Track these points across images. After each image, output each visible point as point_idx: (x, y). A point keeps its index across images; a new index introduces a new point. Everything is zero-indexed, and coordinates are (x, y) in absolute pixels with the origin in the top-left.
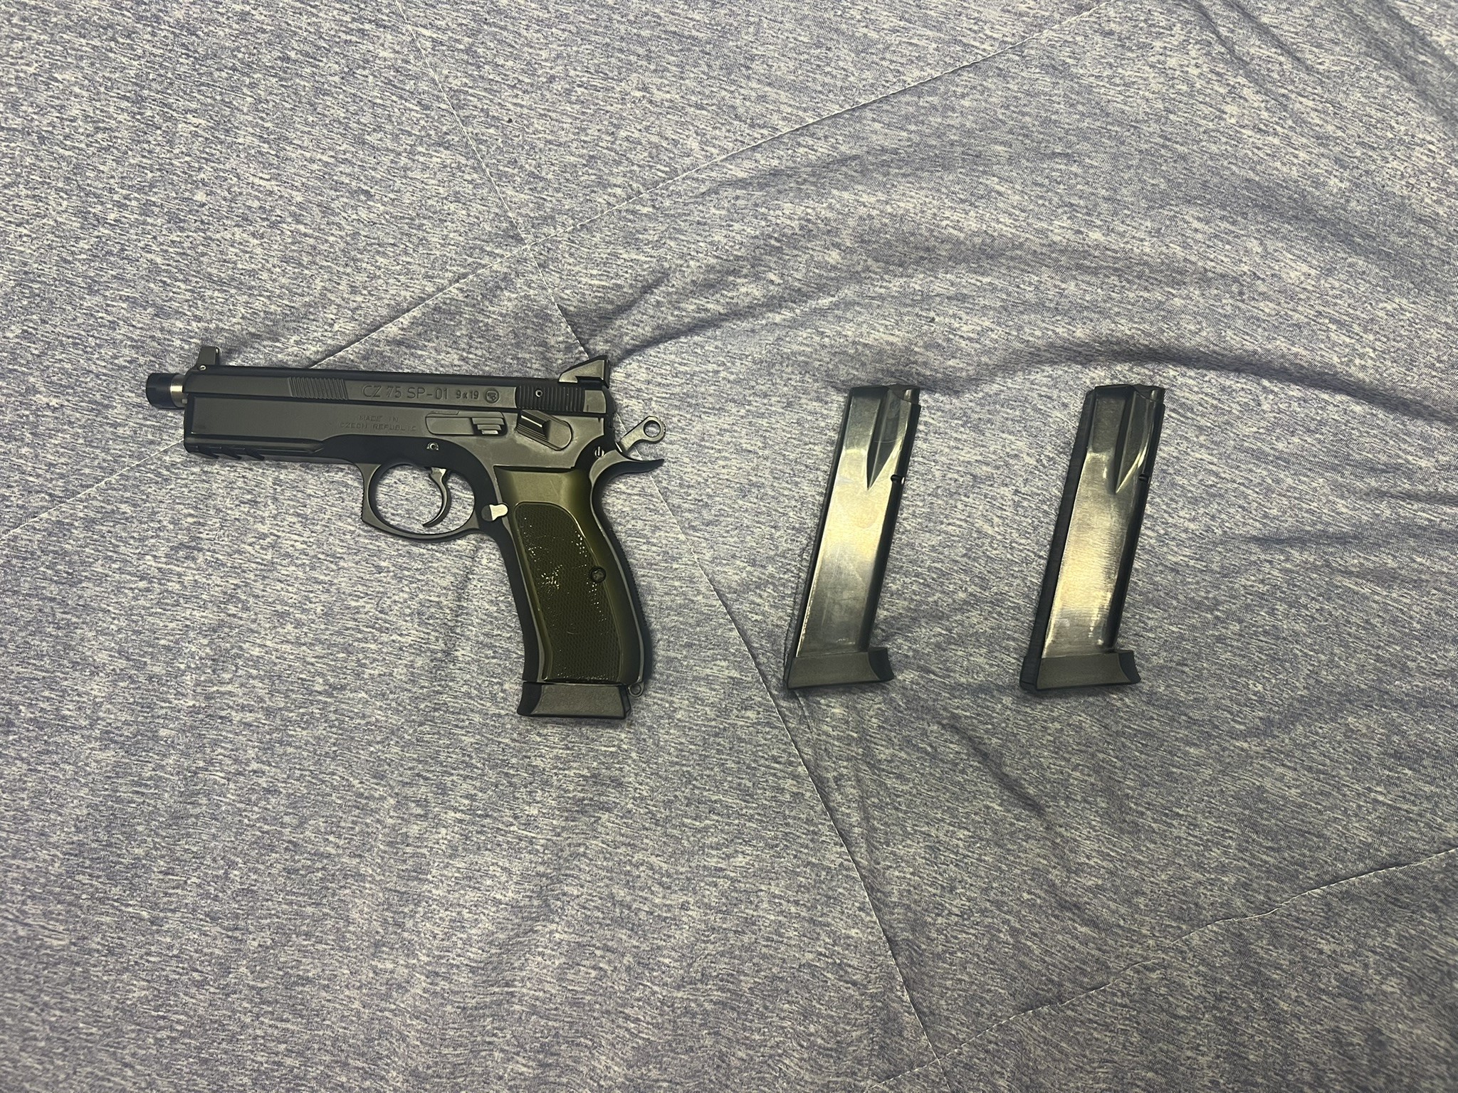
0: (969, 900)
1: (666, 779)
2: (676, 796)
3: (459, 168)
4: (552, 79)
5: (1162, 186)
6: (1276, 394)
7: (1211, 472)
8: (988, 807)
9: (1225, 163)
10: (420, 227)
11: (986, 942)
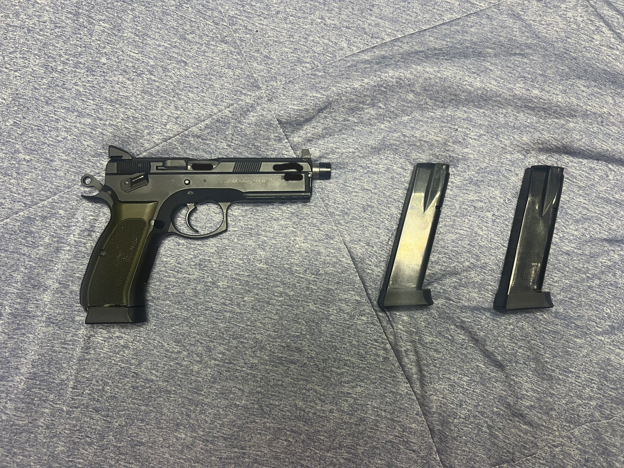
0: (468, 411)
1: (324, 349)
2: (329, 357)
3: (231, 53)
6: (615, 172)
7: (585, 208)
8: (478, 366)
9: (594, 62)
11: (476, 432)
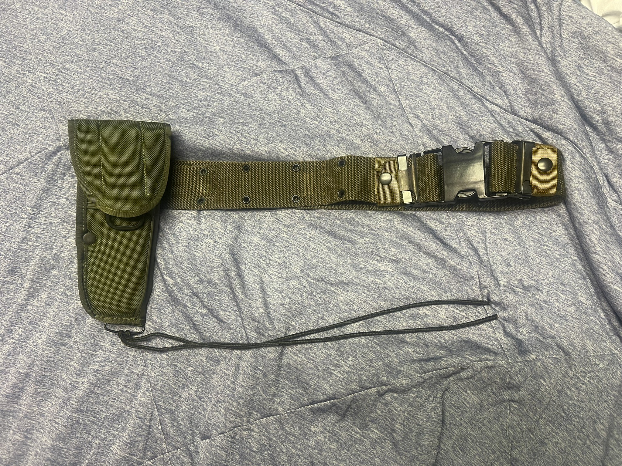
0: (189, 394)
1: (85, 336)
2: (87, 342)
3: (47, 118)
4: (79, 90)
5: (274, 135)
6: (310, 215)
7: (286, 241)
8: (201, 360)
9: (299, 128)
10: (32, 136)
11: (193, 412)
